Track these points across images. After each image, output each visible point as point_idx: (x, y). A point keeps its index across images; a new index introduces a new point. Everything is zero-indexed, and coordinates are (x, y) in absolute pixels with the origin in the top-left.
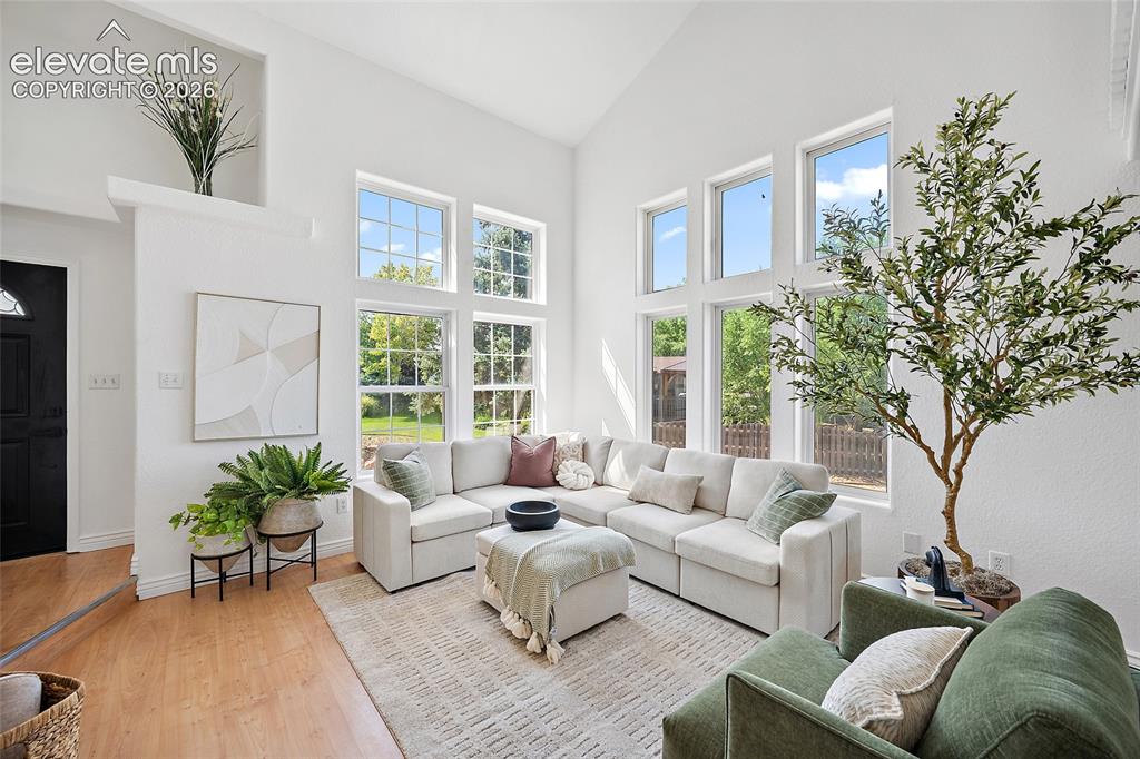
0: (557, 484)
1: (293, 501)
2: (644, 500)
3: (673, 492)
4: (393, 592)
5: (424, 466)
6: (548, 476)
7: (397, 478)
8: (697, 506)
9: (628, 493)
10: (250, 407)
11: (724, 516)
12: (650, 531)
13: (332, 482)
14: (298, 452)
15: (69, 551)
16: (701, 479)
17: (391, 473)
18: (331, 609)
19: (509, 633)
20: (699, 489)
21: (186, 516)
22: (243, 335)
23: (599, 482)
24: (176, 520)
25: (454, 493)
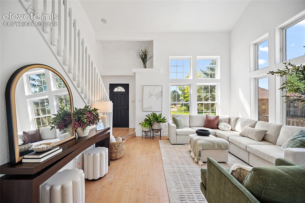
0: (218, 128)
1: (156, 123)
2: (244, 136)
3: (254, 134)
4: (173, 144)
5: (181, 119)
6: (216, 126)
7: (175, 121)
8: (264, 140)
9: (239, 133)
10: (151, 106)
11: (275, 144)
12: (240, 143)
13: (164, 121)
14: (158, 114)
15: (129, 128)
16: (267, 131)
17: (174, 120)
18: (161, 144)
19: (191, 157)
20: (265, 135)
21: (141, 123)
22: (150, 92)
23: (233, 130)
24: (140, 124)
25: (190, 127)
